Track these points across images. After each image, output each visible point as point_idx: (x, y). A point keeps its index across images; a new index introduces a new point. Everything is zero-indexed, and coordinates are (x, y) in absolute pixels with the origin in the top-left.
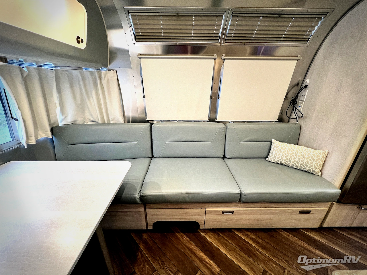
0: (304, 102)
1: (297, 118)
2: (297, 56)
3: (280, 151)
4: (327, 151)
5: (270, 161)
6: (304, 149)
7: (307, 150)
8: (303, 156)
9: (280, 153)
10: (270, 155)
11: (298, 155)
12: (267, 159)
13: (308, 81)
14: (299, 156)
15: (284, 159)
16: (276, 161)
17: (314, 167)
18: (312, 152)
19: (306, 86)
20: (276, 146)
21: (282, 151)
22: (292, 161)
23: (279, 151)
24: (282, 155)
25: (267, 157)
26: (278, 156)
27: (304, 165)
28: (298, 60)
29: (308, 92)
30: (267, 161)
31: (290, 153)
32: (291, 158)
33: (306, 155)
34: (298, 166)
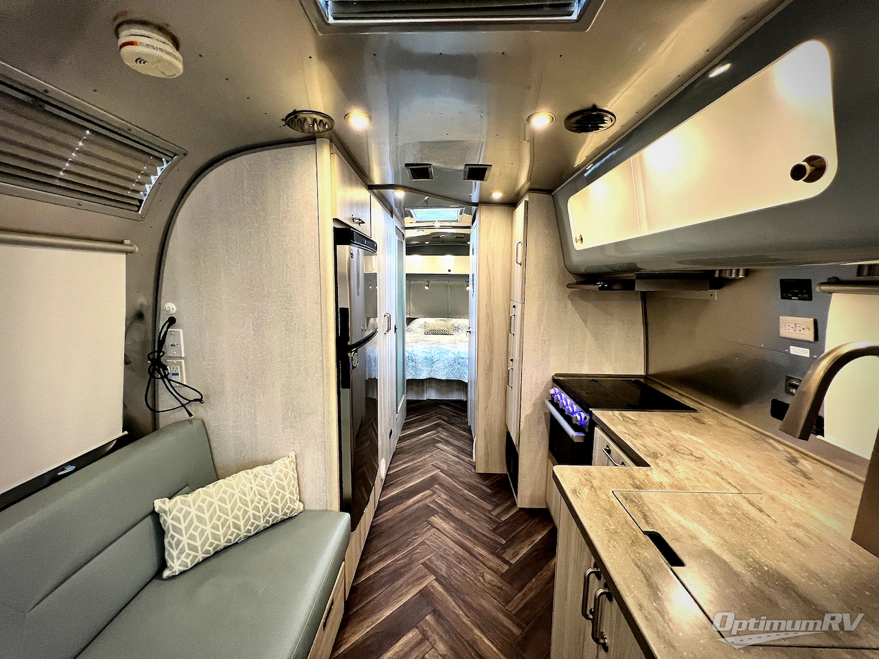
0: (183, 361)
1: (183, 405)
2: (122, 243)
3: (200, 519)
4: (292, 454)
5: (182, 573)
6: (252, 477)
7: (259, 476)
8: (259, 495)
9: (202, 526)
10: (172, 553)
11: (248, 499)
12: (166, 573)
13: (169, 307)
14: (252, 501)
15: (221, 533)
16: (200, 557)
17: (290, 502)
18: (271, 474)
19: (172, 321)
20: (181, 516)
21: (206, 516)
22: (241, 523)
23: (196, 523)
24: (213, 528)
25: (163, 565)
26: (202, 540)
27: (271, 512)
28: (127, 252)
29: (184, 333)
30: (173, 577)
31: (228, 507)
32: (236, 517)
33: (262, 487)
34: (259, 524)
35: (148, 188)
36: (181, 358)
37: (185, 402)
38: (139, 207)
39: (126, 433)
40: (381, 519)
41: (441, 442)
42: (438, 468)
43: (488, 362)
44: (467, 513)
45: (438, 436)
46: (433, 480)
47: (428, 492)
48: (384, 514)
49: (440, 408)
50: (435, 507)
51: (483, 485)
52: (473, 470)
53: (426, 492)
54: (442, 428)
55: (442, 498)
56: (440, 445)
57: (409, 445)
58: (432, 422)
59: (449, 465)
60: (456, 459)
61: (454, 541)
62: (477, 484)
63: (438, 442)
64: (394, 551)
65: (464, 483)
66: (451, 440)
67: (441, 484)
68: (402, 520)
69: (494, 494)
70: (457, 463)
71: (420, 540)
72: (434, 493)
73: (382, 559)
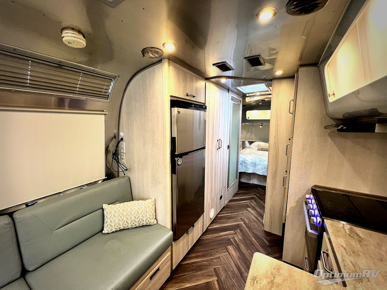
0: (125, 154)
1: (123, 171)
2: (103, 111)
3: (114, 216)
4: (154, 199)
5: (108, 233)
6: (136, 204)
7: (139, 205)
8: (137, 212)
9: (115, 218)
10: (105, 225)
11: (133, 213)
12: (103, 232)
13: (122, 134)
14: (134, 214)
15: (121, 223)
16: (114, 230)
17: (149, 219)
18: (143, 205)
19: (122, 139)
20: (109, 212)
21: (117, 215)
22: (129, 222)
23: (113, 217)
24: (118, 220)
25: (103, 230)
26: (114, 224)
27: (141, 221)
28: (105, 115)
29: (125, 144)
30: (105, 234)
31: (125, 214)
32: (127, 218)
33: (139, 209)
34: (136, 224)
35: (110, 91)
36: (124, 153)
37: (123, 170)
38: (108, 98)
39: (106, 177)
40: (205, 237)
41: (250, 207)
42: (243, 221)
43: (274, 170)
44: (249, 251)
45: (250, 204)
46: (238, 227)
47: (232, 232)
48: (207, 235)
49: (258, 189)
50: (233, 242)
51: (265, 238)
52: (262, 228)
53: (231, 232)
54: (255, 200)
55: (238, 237)
56: (249, 209)
57: (233, 205)
58: (250, 196)
59: (250, 221)
60: (255, 219)
61: (235, 264)
62: (261, 237)
63: (249, 207)
64: (204, 256)
65: (254, 233)
66: (257, 208)
67: (241, 230)
68: (214, 242)
69: (270, 247)
70: (254, 221)
71: (218, 256)
72: (236, 233)
73: (196, 257)
